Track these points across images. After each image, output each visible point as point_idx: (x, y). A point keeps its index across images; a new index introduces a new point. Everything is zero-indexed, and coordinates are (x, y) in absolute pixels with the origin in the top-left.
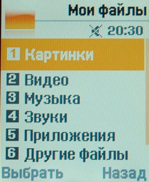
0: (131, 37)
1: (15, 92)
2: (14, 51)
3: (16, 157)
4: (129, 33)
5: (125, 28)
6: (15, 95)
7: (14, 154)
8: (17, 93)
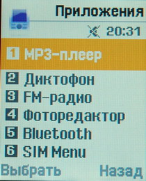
0: (129, 37)
1: (15, 91)
2: (13, 51)
3: (15, 155)
4: (127, 33)
5: (124, 29)
6: (14, 93)
7: (13, 152)
8: (17, 92)
